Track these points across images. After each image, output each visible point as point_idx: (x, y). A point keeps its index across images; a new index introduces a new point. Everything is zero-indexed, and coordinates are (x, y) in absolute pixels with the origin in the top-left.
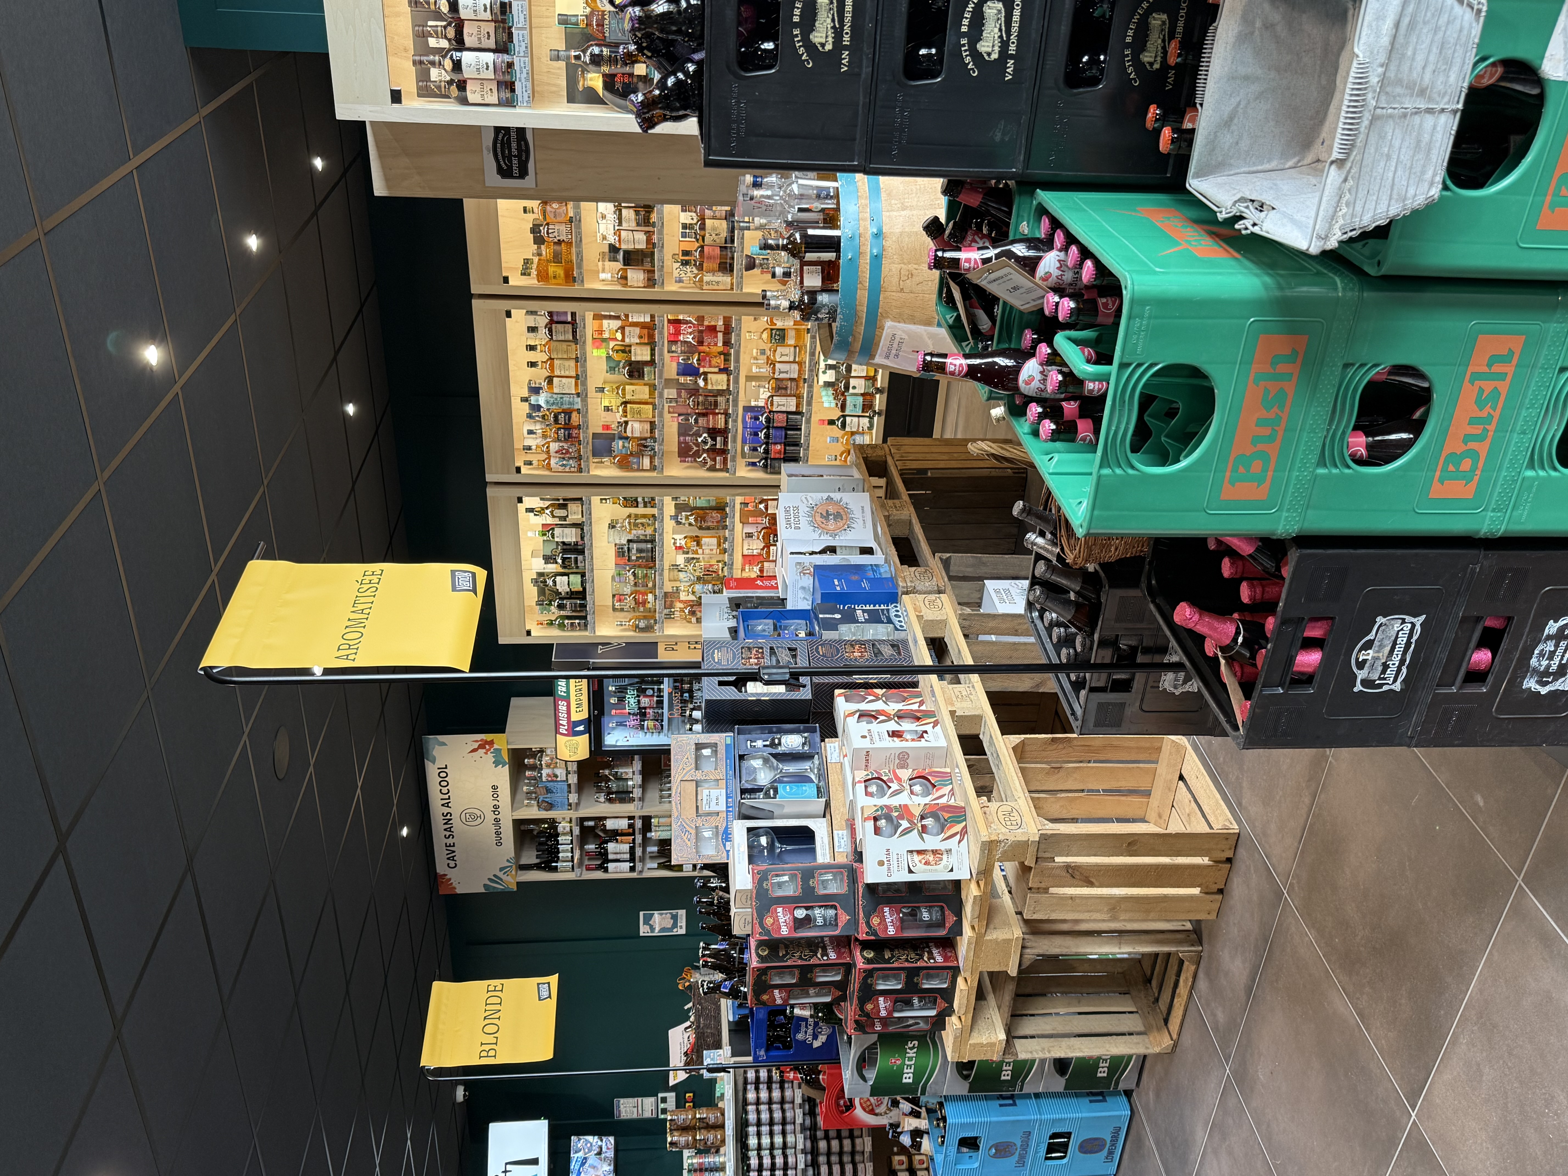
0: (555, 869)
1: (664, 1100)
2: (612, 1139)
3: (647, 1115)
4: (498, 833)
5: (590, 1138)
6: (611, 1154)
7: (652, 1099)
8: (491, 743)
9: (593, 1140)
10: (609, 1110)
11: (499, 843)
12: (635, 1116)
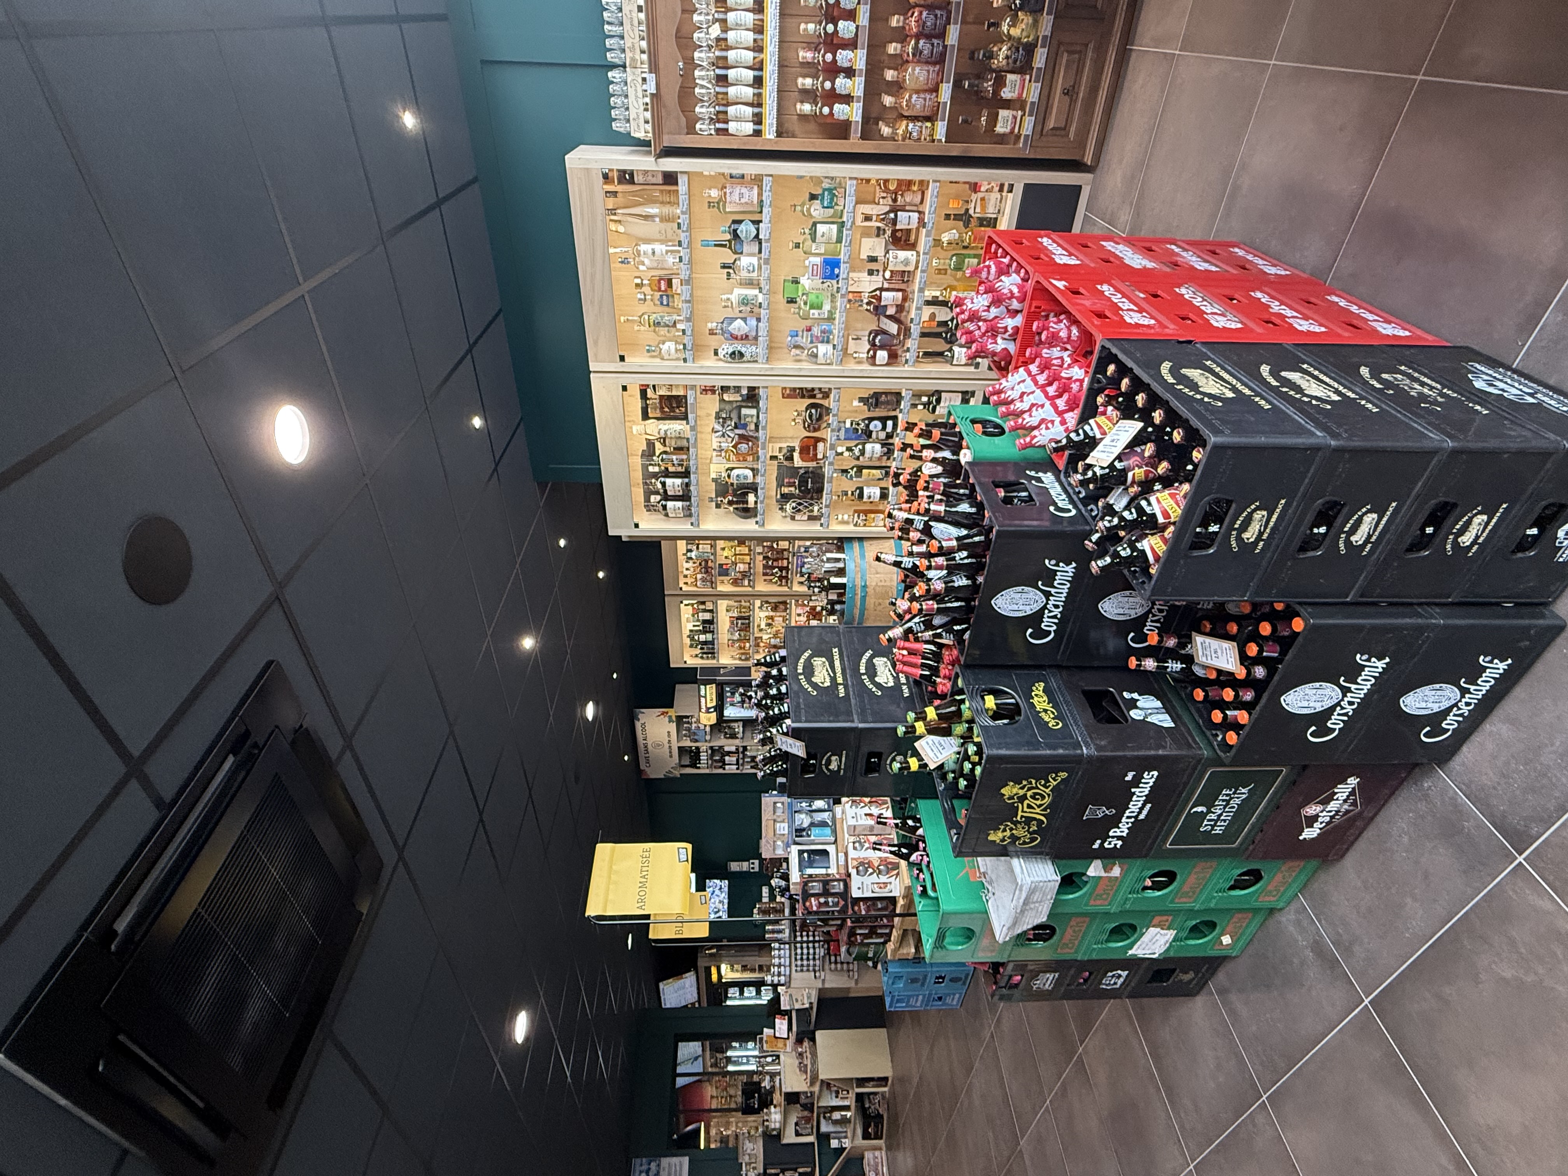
0: (699, 768)
1: (753, 863)
2: (727, 881)
3: (745, 869)
4: (670, 752)
5: (715, 881)
6: (726, 889)
7: (747, 863)
8: (667, 713)
9: (717, 882)
10: (726, 867)
11: (671, 756)
12: (738, 870)
